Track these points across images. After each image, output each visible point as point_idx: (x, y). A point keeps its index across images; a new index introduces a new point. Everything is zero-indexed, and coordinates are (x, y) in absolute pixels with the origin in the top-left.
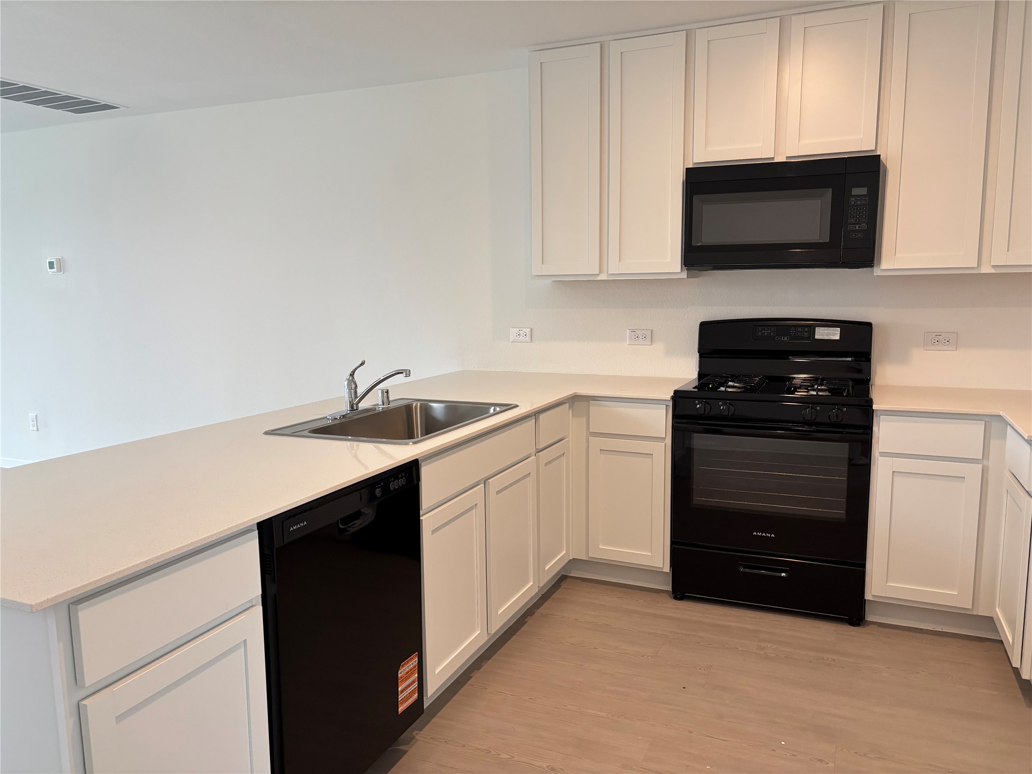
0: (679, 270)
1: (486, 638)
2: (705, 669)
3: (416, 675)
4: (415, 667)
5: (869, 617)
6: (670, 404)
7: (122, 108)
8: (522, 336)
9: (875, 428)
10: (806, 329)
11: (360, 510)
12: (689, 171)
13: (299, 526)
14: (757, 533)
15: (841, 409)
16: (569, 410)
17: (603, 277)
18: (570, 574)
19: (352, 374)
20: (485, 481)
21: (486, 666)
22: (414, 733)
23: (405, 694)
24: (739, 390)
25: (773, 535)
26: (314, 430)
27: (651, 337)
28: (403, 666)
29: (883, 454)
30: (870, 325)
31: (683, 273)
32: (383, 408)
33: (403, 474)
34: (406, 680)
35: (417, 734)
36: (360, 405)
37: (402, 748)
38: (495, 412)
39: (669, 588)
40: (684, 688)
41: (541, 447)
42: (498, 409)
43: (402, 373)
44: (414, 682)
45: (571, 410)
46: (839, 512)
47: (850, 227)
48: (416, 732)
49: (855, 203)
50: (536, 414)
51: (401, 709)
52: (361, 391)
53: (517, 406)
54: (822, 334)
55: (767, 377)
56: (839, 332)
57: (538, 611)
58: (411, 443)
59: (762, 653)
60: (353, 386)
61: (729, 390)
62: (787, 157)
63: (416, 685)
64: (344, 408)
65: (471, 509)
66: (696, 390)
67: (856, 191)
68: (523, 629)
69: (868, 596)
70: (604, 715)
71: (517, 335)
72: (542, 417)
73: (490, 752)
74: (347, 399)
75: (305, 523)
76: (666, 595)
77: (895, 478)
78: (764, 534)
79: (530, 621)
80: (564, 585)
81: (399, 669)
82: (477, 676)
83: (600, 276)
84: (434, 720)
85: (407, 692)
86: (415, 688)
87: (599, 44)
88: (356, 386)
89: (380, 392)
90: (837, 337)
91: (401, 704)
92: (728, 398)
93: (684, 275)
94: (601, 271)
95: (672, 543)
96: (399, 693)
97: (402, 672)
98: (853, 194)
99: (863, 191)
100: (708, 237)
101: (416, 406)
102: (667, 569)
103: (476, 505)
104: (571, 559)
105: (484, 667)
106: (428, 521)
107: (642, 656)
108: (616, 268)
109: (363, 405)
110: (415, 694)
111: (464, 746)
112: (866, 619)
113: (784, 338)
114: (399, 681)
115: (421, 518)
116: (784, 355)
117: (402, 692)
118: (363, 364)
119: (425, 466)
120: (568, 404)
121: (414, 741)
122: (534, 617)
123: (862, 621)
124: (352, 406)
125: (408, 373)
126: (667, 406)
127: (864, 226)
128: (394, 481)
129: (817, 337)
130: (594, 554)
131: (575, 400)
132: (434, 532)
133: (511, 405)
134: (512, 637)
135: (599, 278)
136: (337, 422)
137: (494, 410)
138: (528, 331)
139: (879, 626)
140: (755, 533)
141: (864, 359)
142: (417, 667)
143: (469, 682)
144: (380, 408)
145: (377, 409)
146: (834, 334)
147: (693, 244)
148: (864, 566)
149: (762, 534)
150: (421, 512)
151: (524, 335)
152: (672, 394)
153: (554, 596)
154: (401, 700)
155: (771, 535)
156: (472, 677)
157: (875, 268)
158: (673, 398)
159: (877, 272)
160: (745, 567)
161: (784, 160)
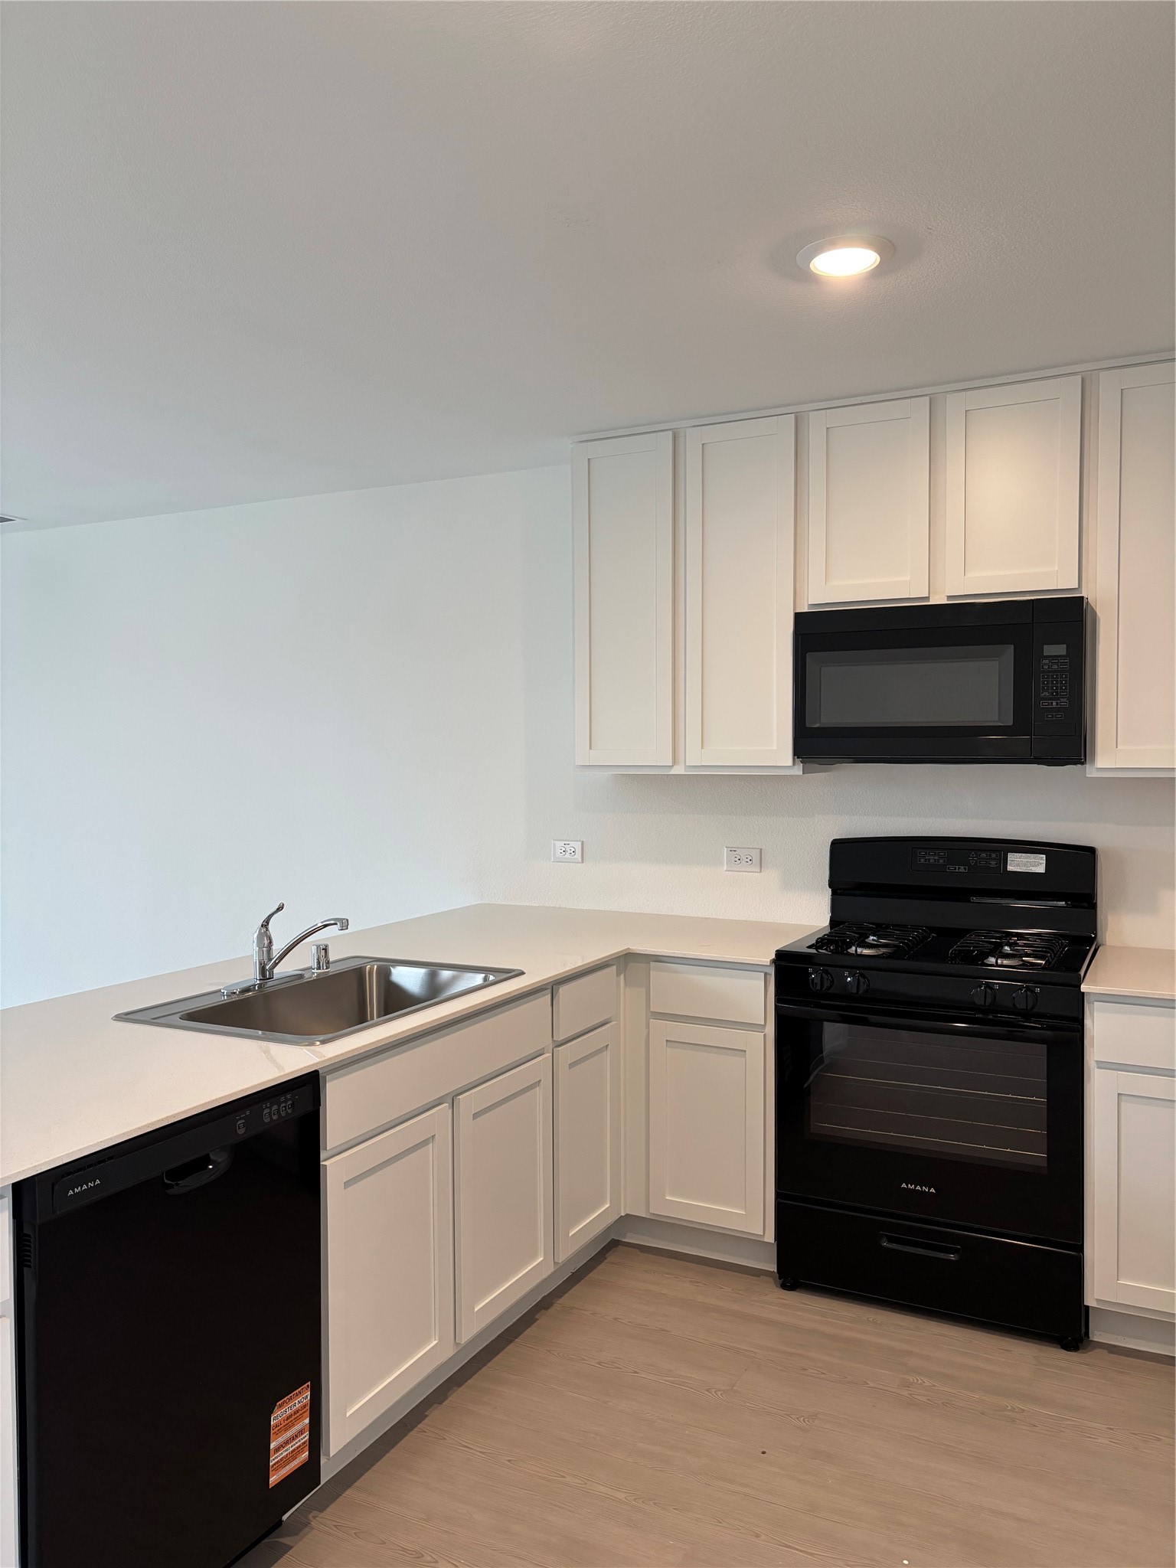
0: (790, 763)
1: (450, 1352)
2: (806, 1420)
3: (307, 1421)
4: (305, 1406)
5: (1097, 1335)
6: (772, 971)
7: (18, 520)
8: (567, 853)
9: (1087, 1022)
10: (994, 856)
11: (208, 1155)
12: (799, 617)
13: (85, 1187)
14: (907, 1186)
15: (1033, 989)
16: (618, 975)
17: (678, 770)
18: (625, 1238)
19: (266, 924)
20: (453, 1099)
21: (455, 1397)
22: (310, 1516)
23: (283, 1453)
24: (883, 950)
25: (932, 1190)
26: (188, 1014)
27: (760, 861)
28: (280, 1406)
29: (1102, 1065)
30: (1092, 851)
31: (796, 767)
32: (319, 974)
33: (289, 1096)
34: (286, 1430)
35: (314, 1517)
36: (276, 971)
37: (286, 1540)
38: (486, 983)
39: (773, 1268)
40: (764, 1453)
41: (561, 1036)
42: (491, 978)
43: (336, 924)
44: (301, 1432)
45: (622, 977)
46: (1038, 1156)
47: (1044, 704)
48: (315, 1513)
49: (1049, 668)
50: (552, 987)
51: (273, 1480)
52: (278, 947)
53: (523, 973)
54: (1018, 863)
55: (933, 929)
56: (1045, 862)
57: (561, 1301)
58: (318, 1043)
59: (905, 1393)
60: (266, 942)
61: (866, 952)
62: (949, 597)
63: (306, 1436)
64: (250, 975)
65: (424, 1143)
66: (814, 951)
67: (1050, 650)
68: (528, 1332)
69: (1089, 1300)
70: (621, 1496)
71: (562, 851)
72: (563, 991)
73: (423, 1556)
74: (256, 958)
75: (98, 1182)
76: (770, 1280)
77: (1123, 1104)
78: (918, 1188)
79: (543, 1319)
80: (611, 1257)
81: (271, 1412)
82: (435, 1414)
83: (675, 767)
84: (348, 1492)
85: (287, 1450)
86: (304, 1443)
87: (671, 432)
88: (271, 942)
89: (314, 948)
90: (1041, 869)
91: (276, 1470)
92: (862, 966)
93: (798, 770)
94: (675, 761)
95: (778, 1195)
96: (272, 1452)
97: (277, 1417)
98: (1046, 653)
99: (1060, 650)
100: (828, 715)
101: (371, 970)
102: (770, 1237)
103: (433, 1136)
104: (623, 1215)
105: (449, 1399)
106: (335, 1170)
107: (707, 1390)
108: (696, 757)
109: (283, 970)
110: (303, 1452)
111: (384, 1543)
112: (1091, 1339)
113: (959, 868)
114: (272, 1432)
115: (321, 1163)
116: (961, 895)
117: (277, 1450)
118: (280, 908)
119: (332, 1080)
120: (615, 967)
121: (306, 1529)
122: (551, 1311)
123: (1081, 1341)
124: (263, 970)
125: (344, 924)
126: (766, 974)
127: (1064, 702)
128: (270, 1108)
129: (1010, 868)
130: (658, 1210)
131: (627, 960)
132: (348, 1184)
133: (513, 970)
134: (507, 1345)
135: (673, 772)
136: (235, 998)
137: (485, 979)
138: (578, 846)
139: (1110, 1352)
140: (904, 1185)
141: (1086, 905)
142: (308, 1407)
143: (420, 1426)
144: (314, 973)
145: (306, 976)
146: (1037, 864)
147: (807, 725)
148: (1080, 1248)
149: (915, 1187)
150: (323, 1155)
151: (572, 852)
152: (774, 957)
153: (591, 1275)
154: (275, 1464)
155: (929, 1190)
156: (427, 1416)
157: (1088, 766)
158: (774, 961)
159: (1091, 771)
160: (891, 1240)
161: (945, 601)
